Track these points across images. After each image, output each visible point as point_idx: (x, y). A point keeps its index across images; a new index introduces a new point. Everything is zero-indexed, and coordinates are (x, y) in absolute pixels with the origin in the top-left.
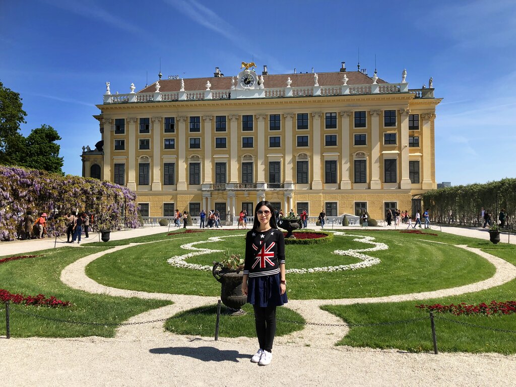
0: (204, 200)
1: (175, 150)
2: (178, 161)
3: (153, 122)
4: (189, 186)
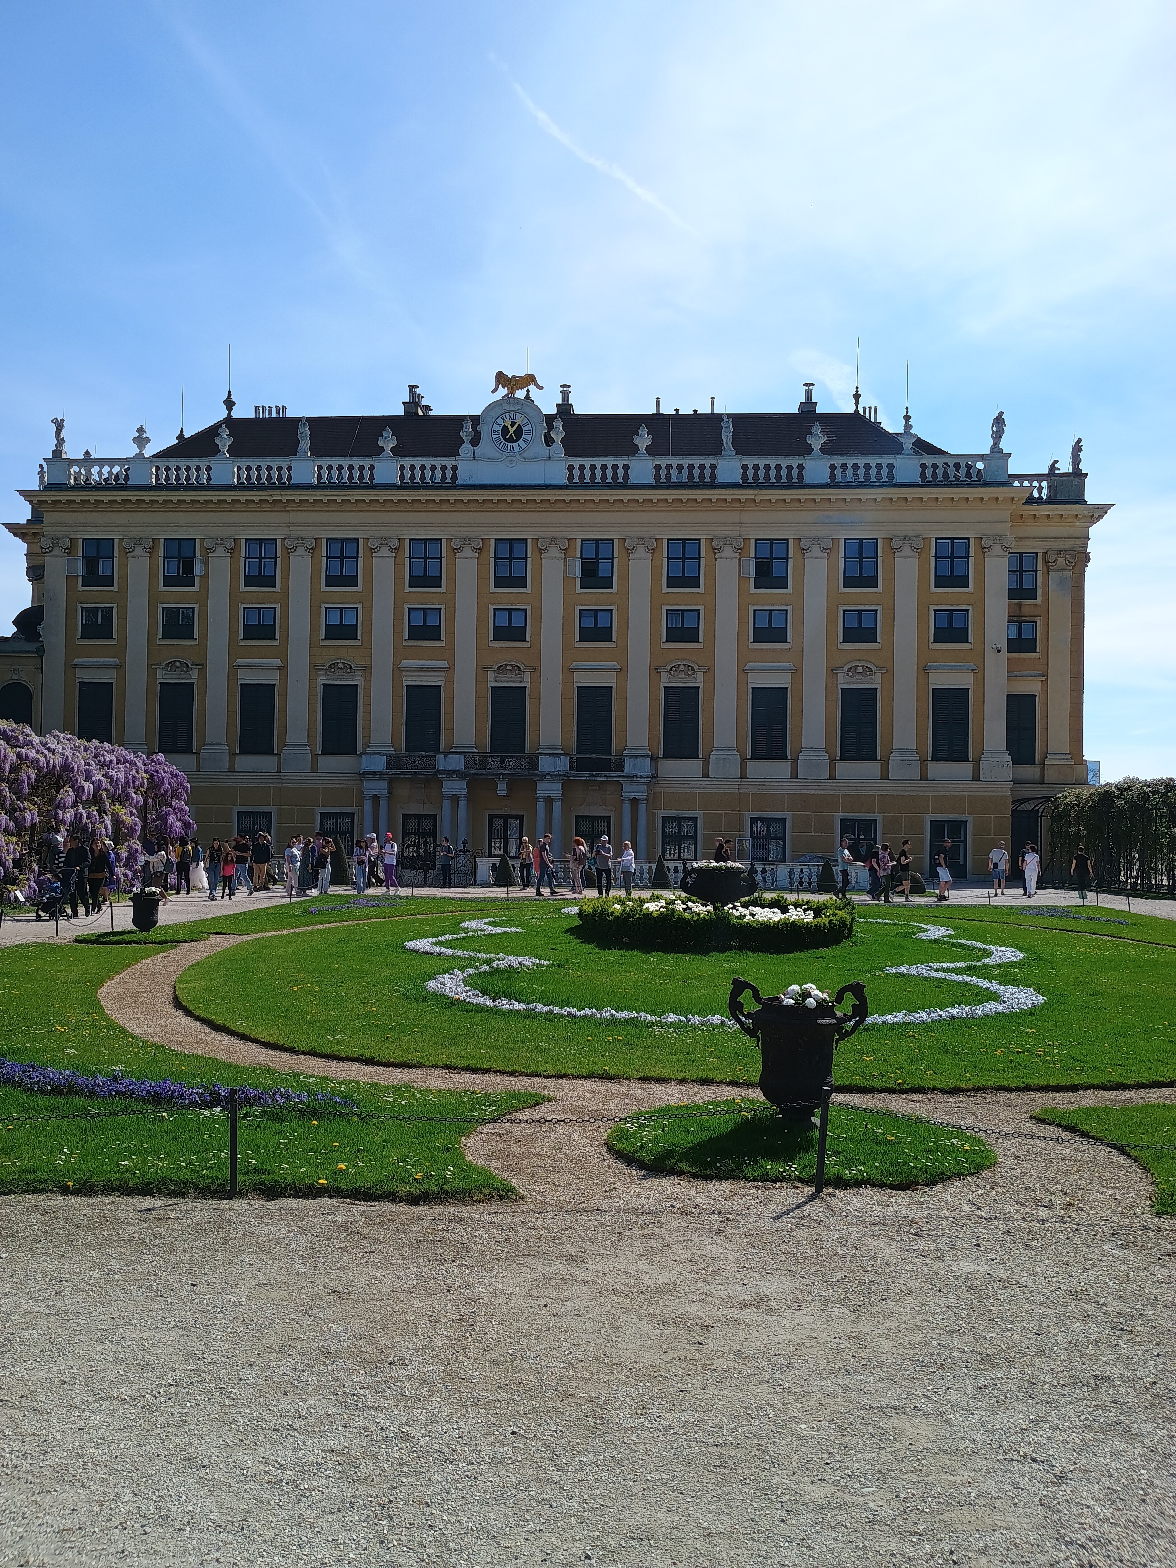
0: (368, 805)
1: (277, 643)
2: (284, 678)
3: (209, 553)
4: (319, 757)
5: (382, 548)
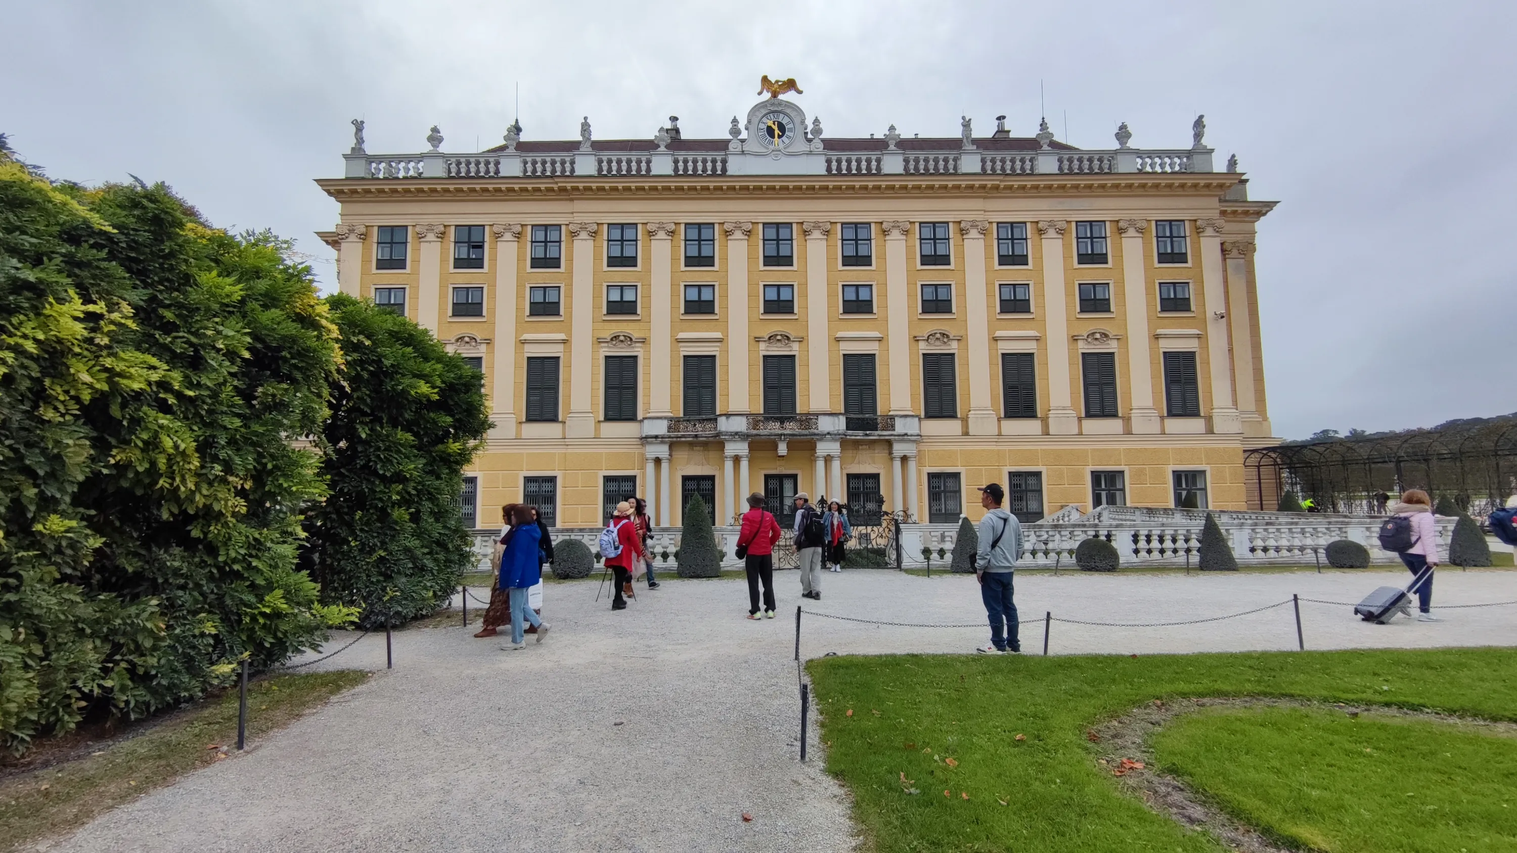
0: (650, 467)
1: (561, 319)
2: (568, 351)
3: (497, 238)
4: (602, 424)
5: (659, 231)
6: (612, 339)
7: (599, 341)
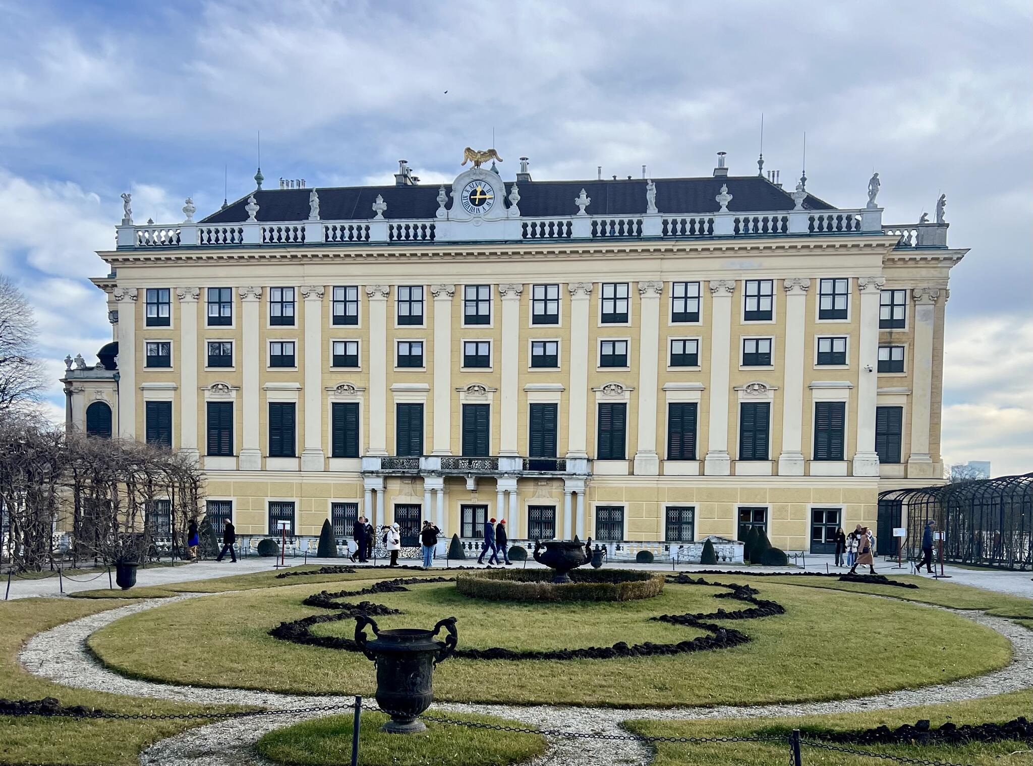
0: (368, 496)
1: (296, 370)
2: (302, 398)
3: (242, 299)
4: (330, 460)
5: (376, 293)
6: (338, 388)
7: (327, 389)
